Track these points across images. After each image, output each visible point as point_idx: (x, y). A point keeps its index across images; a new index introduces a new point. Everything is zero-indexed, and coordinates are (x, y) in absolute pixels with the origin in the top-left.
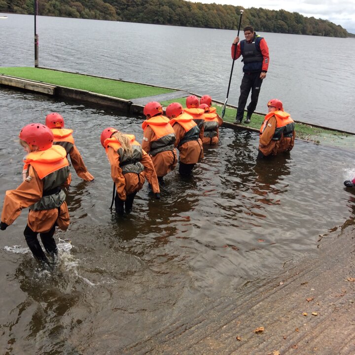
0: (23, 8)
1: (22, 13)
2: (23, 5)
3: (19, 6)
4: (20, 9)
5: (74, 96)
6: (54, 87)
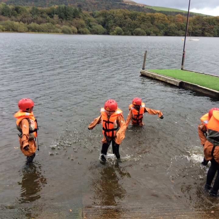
0: (211, 33)
1: (210, 36)
2: (211, 31)
3: (209, 32)
4: (209, 34)
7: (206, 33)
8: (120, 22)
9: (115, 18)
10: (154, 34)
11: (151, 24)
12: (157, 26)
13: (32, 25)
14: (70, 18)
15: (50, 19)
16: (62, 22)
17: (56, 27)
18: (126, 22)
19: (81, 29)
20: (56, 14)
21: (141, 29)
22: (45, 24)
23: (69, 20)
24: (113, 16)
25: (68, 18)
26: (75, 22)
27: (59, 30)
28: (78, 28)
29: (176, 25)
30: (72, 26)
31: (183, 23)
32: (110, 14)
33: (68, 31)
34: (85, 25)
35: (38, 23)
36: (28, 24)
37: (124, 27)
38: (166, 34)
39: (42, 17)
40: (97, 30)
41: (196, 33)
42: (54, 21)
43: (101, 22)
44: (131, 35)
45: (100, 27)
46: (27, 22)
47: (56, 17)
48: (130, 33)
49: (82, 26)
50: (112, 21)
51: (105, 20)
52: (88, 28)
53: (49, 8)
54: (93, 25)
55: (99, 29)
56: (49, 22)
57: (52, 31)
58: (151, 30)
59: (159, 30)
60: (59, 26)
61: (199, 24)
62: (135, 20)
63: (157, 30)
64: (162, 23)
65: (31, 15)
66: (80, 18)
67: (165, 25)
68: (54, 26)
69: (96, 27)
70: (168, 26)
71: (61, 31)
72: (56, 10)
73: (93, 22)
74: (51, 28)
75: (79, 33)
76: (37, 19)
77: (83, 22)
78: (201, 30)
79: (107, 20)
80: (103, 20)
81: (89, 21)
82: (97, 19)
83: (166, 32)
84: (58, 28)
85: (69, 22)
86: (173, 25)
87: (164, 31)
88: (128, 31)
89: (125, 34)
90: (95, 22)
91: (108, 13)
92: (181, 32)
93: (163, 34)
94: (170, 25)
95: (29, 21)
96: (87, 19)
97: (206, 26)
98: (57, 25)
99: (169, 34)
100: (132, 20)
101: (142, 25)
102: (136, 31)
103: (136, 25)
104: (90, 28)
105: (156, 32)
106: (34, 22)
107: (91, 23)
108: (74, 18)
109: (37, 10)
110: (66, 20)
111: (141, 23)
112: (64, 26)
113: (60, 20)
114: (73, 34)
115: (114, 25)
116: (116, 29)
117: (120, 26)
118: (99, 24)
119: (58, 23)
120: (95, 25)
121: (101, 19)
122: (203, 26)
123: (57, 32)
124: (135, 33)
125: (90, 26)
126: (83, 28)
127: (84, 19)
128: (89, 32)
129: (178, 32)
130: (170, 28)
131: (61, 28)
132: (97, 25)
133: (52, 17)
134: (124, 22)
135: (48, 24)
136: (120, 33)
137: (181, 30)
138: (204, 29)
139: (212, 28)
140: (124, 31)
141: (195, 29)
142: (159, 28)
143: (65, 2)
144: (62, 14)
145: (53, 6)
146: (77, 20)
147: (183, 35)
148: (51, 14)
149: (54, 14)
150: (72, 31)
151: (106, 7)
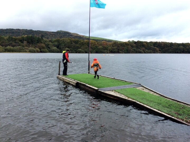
0: (123, 51)
5: (82, 86)
6: (76, 82)
7: (120, 51)
8: (68, 45)
9: (65, 43)
11: (87, 46)
13: (8, 47)
17: (25, 49)
19: (42, 50)
20: (25, 40)
21: (82, 49)
22: (17, 47)
23: (34, 44)
26: (38, 45)
27: (27, 50)
28: (40, 49)
31: (107, 46)
32: (62, 41)
33: (33, 51)
34: (45, 47)
35: (12, 46)
36: (5, 47)
37: (71, 49)
38: (97, 52)
39: (15, 42)
40: (54, 50)
41: (115, 51)
42: (24, 45)
43: (56, 45)
46: (4, 46)
47: (25, 43)
48: (75, 52)
49: (43, 48)
50: (63, 45)
52: (47, 49)
53: (21, 37)
56: (20, 46)
57: (22, 51)
58: (87, 50)
59: (92, 50)
60: (27, 48)
61: (116, 46)
64: (94, 46)
65: (8, 41)
66: (42, 43)
67: (96, 47)
68: (24, 48)
69: (53, 48)
71: (29, 51)
72: (25, 38)
74: (22, 49)
75: (41, 52)
76: (12, 44)
77: (44, 45)
78: (117, 50)
79: (60, 44)
81: (48, 45)
82: (53, 43)
83: (97, 51)
86: (100, 47)
90: (52, 45)
92: (106, 51)
93: (95, 52)
94: (99, 47)
95: (6, 45)
96: (46, 43)
98: (26, 47)
99: (98, 52)
100: (76, 44)
101: (82, 47)
102: (78, 50)
103: (78, 47)
104: (48, 49)
107: (49, 46)
108: (38, 43)
109: (12, 38)
110: (32, 44)
112: (31, 48)
113: (28, 44)
114: (37, 53)
115: (65, 47)
116: (66, 49)
117: (68, 47)
118: (55, 46)
119: (26, 46)
120: (52, 47)
121: (56, 43)
123: (26, 52)
124: (78, 52)
125: (49, 48)
127: (44, 44)
128: (48, 51)
129: (104, 51)
130: (99, 49)
132: (54, 47)
133: (23, 42)
134: (71, 45)
135: (19, 46)
138: (119, 49)
139: (123, 49)
141: (114, 49)
143: (32, 33)
144: (29, 40)
145: (23, 36)
146: (40, 44)
147: (107, 52)
148: (22, 41)
149: (24, 40)
150: (36, 51)
151: (60, 36)
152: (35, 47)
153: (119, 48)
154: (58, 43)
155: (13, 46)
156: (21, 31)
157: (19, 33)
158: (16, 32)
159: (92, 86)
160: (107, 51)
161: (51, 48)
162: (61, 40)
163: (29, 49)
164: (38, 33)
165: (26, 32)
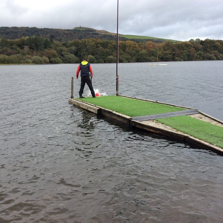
1: (180, 61)
2: (181, 56)
4: (179, 58)
5: (107, 114)
6: (98, 108)
7: (176, 58)
8: (93, 51)
9: (88, 47)
10: (126, 61)
11: (123, 51)
12: (129, 53)
13: (2, 56)
14: (40, 48)
15: (21, 50)
16: (32, 53)
17: (27, 58)
18: (98, 50)
19: (53, 59)
20: (27, 45)
21: (114, 56)
22: (15, 55)
23: (40, 50)
24: (85, 45)
25: (39, 48)
26: (46, 52)
27: (29, 60)
28: (49, 58)
29: (147, 51)
30: (43, 56)
31: (154, 50)
32: (82, 44)
33: (39, 61)
34: (57, 54)
35: (7, 55)
37: (96, 56)
38: (138, 61)
39: (11, 48)
40: (70, 59)
41: (167, 58)
42: (24, 52)
43: (73, 51)
44: (103, 62)
45: (72, 56)
47: (26, 48)
49: (54, 56)
50: (84, 50)
51: (77, 49)
52: (60, 58)
53: (19, 40)
54: (65, 54)
55: (71, 58)
56: (19, 53)
57: (22, 61)
58: (123, 57)
59: (131, 57)
60: (30, 56)
61: (169, 49)
62: (106, 49)
63: (129, 57)
64: (134, 50)
66: (51, 48)
67: (136, 51)
68: (24, 57)
69: (68, 56)
70: (140, 52)
71: (32, 61)
72: (26, 41)
73: (65, 51)
74: (22, 59)
75: (51, 62)
76: (6, 50)
77: (55, 52)
78: (171, 56)
79: (80, 49)
80: (75, 49)
81: (61, 51)
82: (69, 48)
83: (138, 59)
84: (29, 59)
85: (40, 53)
86: (144, 51)
87: (135, 58)
88: (101, 59)
89: (98, 62)
90: (67, 51)
91: (80, 43)
92: (152, 57)
93: (135, 60)
94: (141, 52)
96: (59, 48)
97: (176, 51)
98: (28, 56)
99: (140, 60)
100: (104, 49)
101: (114, 53)
102: (108, 59)
103: (108, 53)
104: (62, 57)
105: (128, 58)
106: (3, 54)
107: (63, 53)
108: (46, 48)
109: (7, 42)
110: (37, 50)
111: (113, 51)
112: (35, 57)
113: (30, 50)
114: (45, 64)
115: (86, 54)
116: (88, 57)
117: (93, 54)
118: (71, 53)
119: (28, 54)
120: (67, 54)
121: (73, 48)
122: (173, 52)
123: (28, 63)
124: (107, 61)
125: (62, 55)
126: (55, 57)
127: (55, 49)
128: (62, 61)
129: (149, 58)
130: (142, 55)
131: (31, 58)
132: (70, 54)
133: (23, 48)
134: (96, 50)
135: (18, 55)
136: (93, 61)
137: (152, 56)
138: (174, 54)
139: (182, 53)
140: (96, 59)
141: (166, 54)
142: (131, 55)
143: (36, 33)
144: (32, 45)
145: (23, 38)
146: (48, 50)
147: (154, 60)
148: (21, 45)
149: (24, 45)
150: (43, 61)
151: (79, 37)
152: (42, 55)
153: (174, 52)
154: (76, 48)
155: (9, 54)
156: (19, 30)
157: (16, 33)
158: (12, 32)
159: (122, 114)
160: (154, 57)
161: (65, 55)
162: (81, 42)
163: (33, 58)
164: (46, 32)
165: (27, 31)
